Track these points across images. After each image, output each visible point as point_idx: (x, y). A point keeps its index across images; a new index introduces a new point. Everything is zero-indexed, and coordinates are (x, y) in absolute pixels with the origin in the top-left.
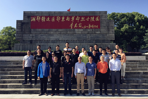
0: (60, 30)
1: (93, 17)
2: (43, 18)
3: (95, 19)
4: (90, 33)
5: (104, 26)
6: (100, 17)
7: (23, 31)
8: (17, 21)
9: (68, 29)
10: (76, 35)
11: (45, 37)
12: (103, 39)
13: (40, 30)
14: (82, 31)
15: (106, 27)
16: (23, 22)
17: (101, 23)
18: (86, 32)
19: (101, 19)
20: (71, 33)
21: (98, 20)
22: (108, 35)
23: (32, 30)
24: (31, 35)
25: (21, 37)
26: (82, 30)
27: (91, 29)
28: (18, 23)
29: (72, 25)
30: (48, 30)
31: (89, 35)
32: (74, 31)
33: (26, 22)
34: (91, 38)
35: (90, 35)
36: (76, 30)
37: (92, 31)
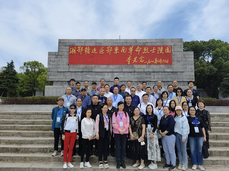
0: (112, 66)
1: (162, 48)
2: (86, 48)
3: (164, 51)
5: (178, 61)
6: (173, 47)
7: (58, 67)
8: (49, 53)
9: (124, 66)
10: (136, 73)
11: (89, 76)
13: (82, 66)
14: (144, 69)
15: (181, 62)
16: (57, 54)
17: (173, 56)
18: (151, 70)
19: (172, 51)
20: (128, 70)
21: (168, 51)
22: (184, 74)
23: (71, 66)
24: (69, 74)
25: (54, 77)
26: (144, 66)
27: (158, 66)
28: (51, 57)
29: (129, 59)
30: (93, 66)
31: (155, 74)
32: (132, 68)
34: (158, 78)
36: (136, 66)
37: (160, 68)
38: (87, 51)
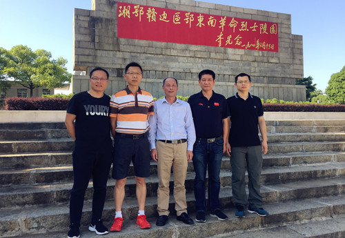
0: (194, 48)
1: (266, 25)
2: (149, 11)
3: (268, 30)
4: (259, 59)
5: (285, 48)
6: (279, 25)
7: (97, 40)
8: (77, 10)
9: (212, 48)
10: (230, 62)
11: (156, 62)
12: (282, 76)
13: (143, 42)
14: (241, 55)
15: (289, 49)
16: (95, 15)
17: (279, 40)
18: (251, 58)
19: (279, 31)
20: (219, 56)
21: (273, 31)
22: (292, 67)
23: (122, 40)
24: (119, 55)
25: (90, 59)
26: (241, 52)
27: (261, 52)
28: (81, 18)
29: (220, 37)
30: (163, 44)
31: (256, 64)
32: (225, 53)
33: (105, 17)
34: (260, 71)
35: (258, 66)
36: (230, 50)
37: (263, 56)
38: (152, 15)
